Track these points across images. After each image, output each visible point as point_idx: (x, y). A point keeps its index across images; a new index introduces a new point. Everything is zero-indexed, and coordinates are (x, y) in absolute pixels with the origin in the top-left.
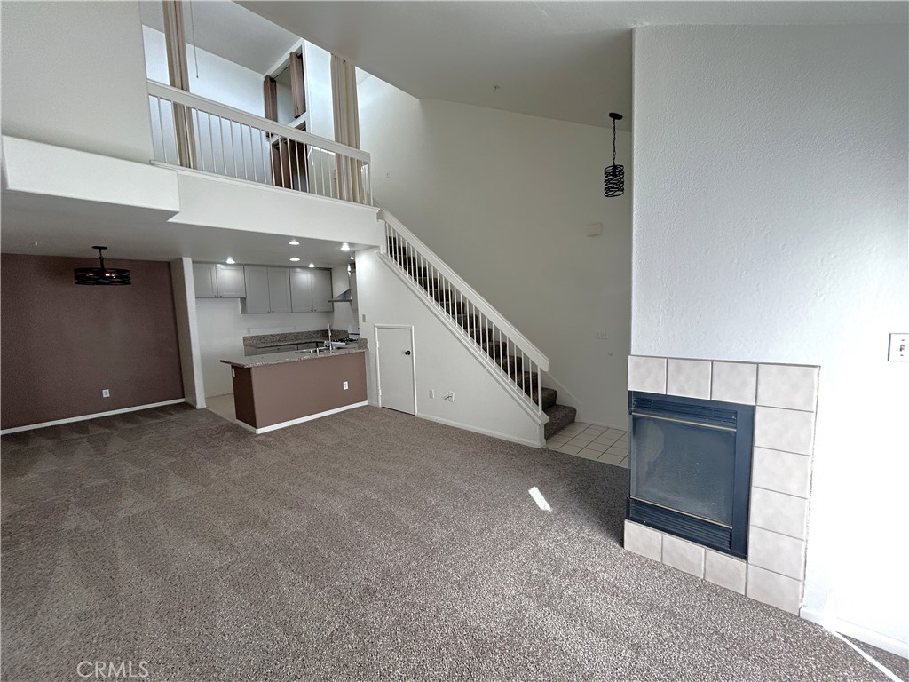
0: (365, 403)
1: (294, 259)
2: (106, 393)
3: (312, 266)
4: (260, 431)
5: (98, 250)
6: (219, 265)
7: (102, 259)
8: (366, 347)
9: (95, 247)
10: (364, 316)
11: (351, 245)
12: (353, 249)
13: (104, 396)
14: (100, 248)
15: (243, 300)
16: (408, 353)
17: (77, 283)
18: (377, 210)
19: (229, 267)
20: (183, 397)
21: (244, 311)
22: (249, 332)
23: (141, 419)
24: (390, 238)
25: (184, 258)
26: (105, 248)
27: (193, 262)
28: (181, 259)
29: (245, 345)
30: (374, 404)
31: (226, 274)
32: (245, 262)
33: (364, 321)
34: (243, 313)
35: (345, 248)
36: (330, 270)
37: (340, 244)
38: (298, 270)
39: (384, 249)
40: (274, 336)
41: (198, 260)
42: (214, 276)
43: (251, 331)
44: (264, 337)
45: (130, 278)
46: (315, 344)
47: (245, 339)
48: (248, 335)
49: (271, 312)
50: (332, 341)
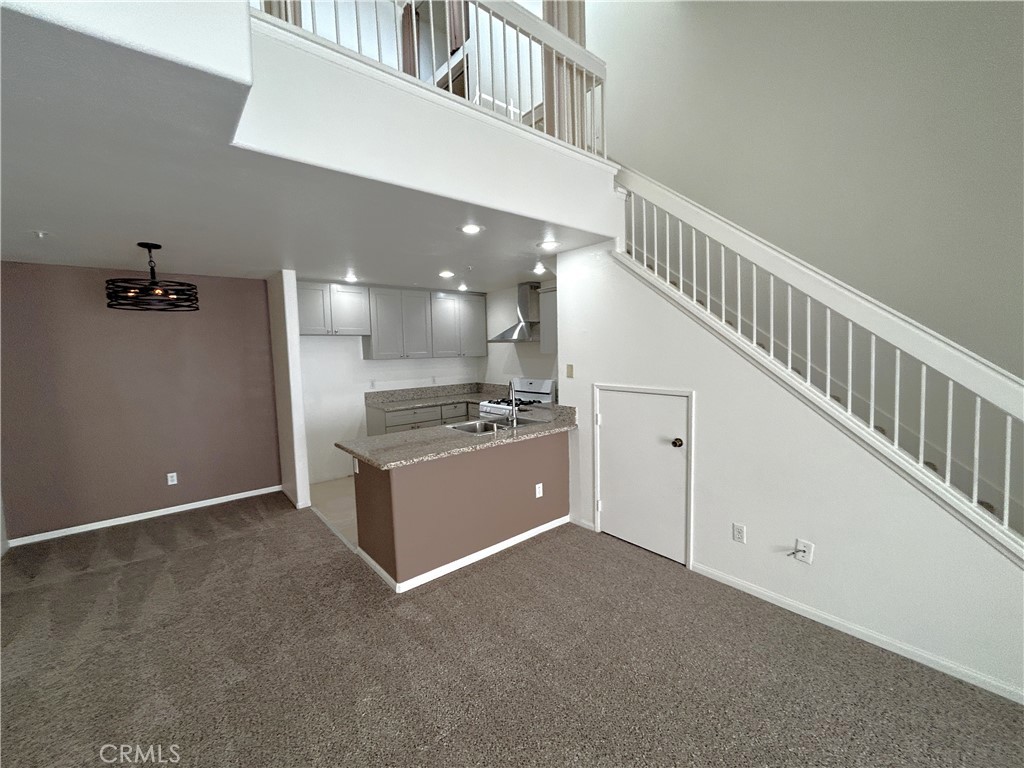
0: (565, 520)
1: (446, 274)
2: (172, 479)
3: (463, 288)
5: (146, 250)
6: (335, 287)
7: (152, 266)
8: (572, 422)
9: (141, 245)
10: (570, 368)
13: (170, 483)
14: (150, 247)
15: (367, 339)
16: (677, 443)
17: (110, 306)
18: (614, 169)
19: (347, 288)
20: (280, 482)
21: (368, 355)
22: (373, 385)
23: (215, 526)
25: (285, 272)
26: (158, 247)
27: (298, 280)
28: (281, 272)
29: (367, 405)
31: (345, 300)
32: (370, 282)
33: (570, 375)
34: (364, 358)
36: (484, 295)
38: (442, 295)
39: (621, 245)
40: (407, 391)
41: (304, 275)
42: (327, 299)
43: (376, 384)
44: (392, 393)
45: (197, 299)
46: (465, 407)
47: (367, 396)
48: (372, 391)
49: (404, 357)
50: (490, 402)
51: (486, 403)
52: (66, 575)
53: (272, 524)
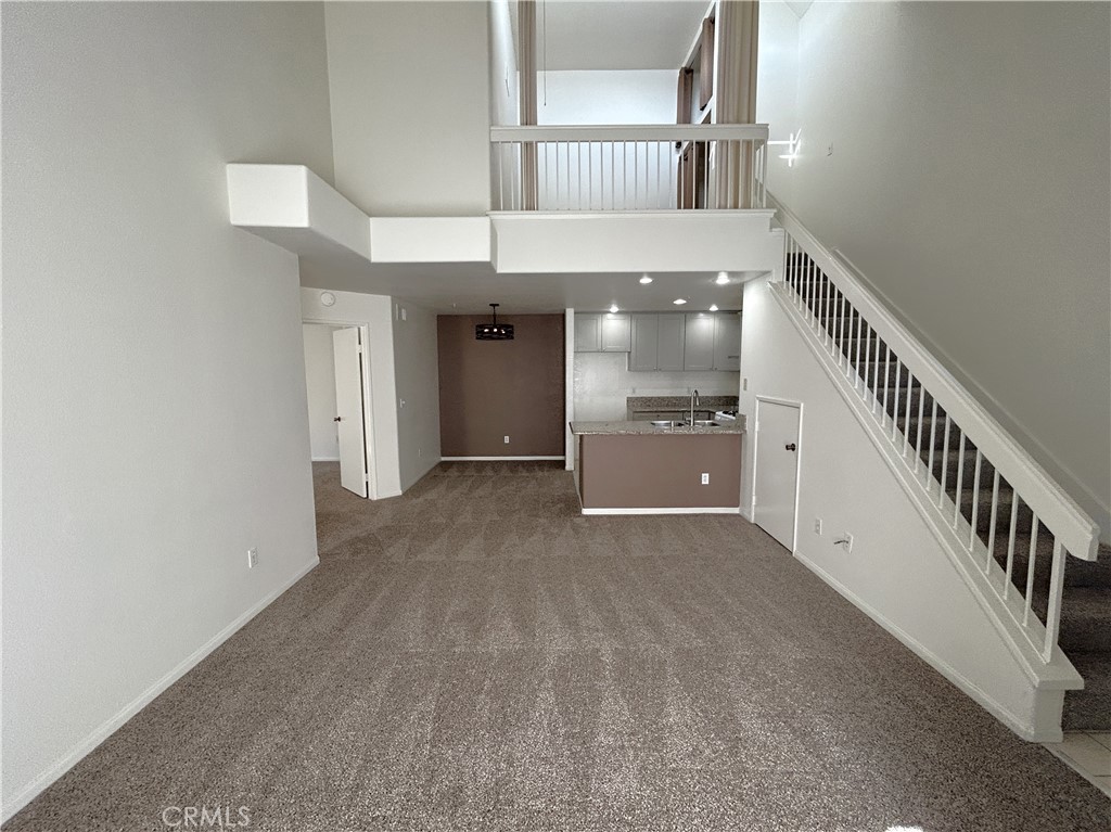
0: (736, 511)
1: (680, 302)
2: (507, 439)
3: (714, 308)
4: (586, 511)
5: (492, 307)
6: (604, 315)
7: (495, 315)
8: (743, 428)
10: (745, 380)
11: (731, 274)
12: (736, 281)
14: (494, 305)
15: (629, 355)
16: (792, 448)
18: (771, 213)
19: (613, 317)
20: (564, 455)
21: (632, 369)
22: (634, 392)
24: (789, 255)
25: (568, 310)
26: (498, 305)
27: (574, 313)
28: (565, 311)
29: (628, 406)
30: (746, 514)
31: (613, 325)
32: (631, 310)
33: (745, 389)
34: (629, 371)
35: (723, 280)
37: (715, 274)
38: (699, 315)
39: (779, 275)
40: (663, 399)
41: (580, 310)
42: (600, 328)
43: (637, 391)
44: (648, 399)
46: (707, 415)
47: (629, 399)
48: (634, 396)
49: (658, 370)
50: (725, 413)
51: (721, 413)
52: (456, 474)
53: (546, 474)
